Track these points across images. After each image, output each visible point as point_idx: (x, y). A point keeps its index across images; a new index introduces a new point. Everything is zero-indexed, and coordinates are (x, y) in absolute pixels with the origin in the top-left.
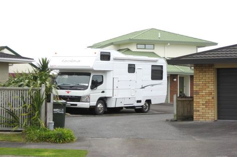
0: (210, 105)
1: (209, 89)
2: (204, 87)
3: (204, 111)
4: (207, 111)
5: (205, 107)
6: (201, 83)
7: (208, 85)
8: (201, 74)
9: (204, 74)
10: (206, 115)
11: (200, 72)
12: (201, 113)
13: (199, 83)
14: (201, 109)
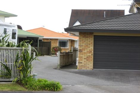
0: (90, 59)
1: (89, 49)
2: (86, 47)
3: (86, 63)
4: (87, 63)
5: (86, 60)
6: (84, 44)
7: (89, 46)
8: (84, 38)
9: (86, 38)
10: (87, 66)
11: (83, 37)
12: (84, 64)
13: (83, 44)
14: (84, 61)
